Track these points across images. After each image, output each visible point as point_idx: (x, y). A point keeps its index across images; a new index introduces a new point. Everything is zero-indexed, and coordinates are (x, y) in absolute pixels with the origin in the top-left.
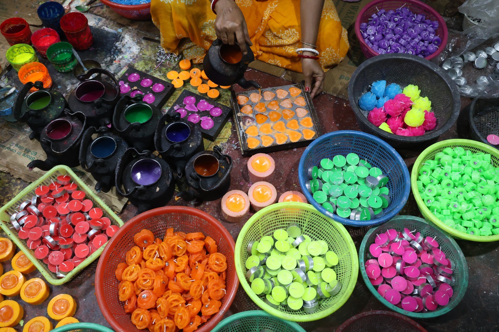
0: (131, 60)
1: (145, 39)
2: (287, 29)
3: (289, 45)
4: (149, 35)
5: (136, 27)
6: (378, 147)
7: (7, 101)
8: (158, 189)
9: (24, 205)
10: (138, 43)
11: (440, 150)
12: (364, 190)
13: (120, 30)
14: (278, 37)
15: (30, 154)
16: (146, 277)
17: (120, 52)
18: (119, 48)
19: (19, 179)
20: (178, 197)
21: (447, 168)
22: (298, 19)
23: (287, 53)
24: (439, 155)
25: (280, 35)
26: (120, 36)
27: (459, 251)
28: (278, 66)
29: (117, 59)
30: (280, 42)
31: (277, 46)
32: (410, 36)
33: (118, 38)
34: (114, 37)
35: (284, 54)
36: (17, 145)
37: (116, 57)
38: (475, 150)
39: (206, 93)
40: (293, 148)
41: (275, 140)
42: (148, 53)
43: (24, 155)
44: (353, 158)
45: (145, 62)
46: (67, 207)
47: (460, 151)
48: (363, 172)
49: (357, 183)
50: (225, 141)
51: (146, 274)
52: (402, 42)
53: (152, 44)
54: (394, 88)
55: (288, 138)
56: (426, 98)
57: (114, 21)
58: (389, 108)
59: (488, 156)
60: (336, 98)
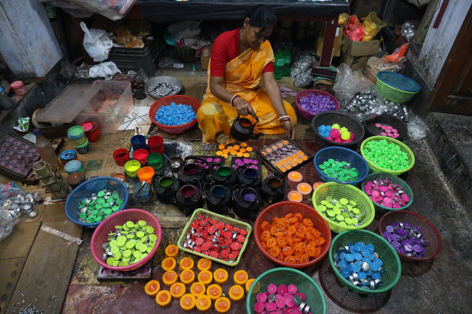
0: (191, 153)
1: (190, 141)
2: (268, 114)
3: (270, 122)
4: (192, 140)
5: (182, 137)
6: (341, 151)
7: (144, 189)
8: (258, 201)
9: (188, 237)
10: (189, 144)
11: (366, 144)
12: (346, 171)
13: (174, 141)
14: (264, 119)
15: (167, 214)
16: (281, 241)
17: (182, 151)
18: (179, 150)
19: (170, 228)
20: (270, 201)
21: (373, 150)
22: (272, 108)
23: (271, 126)
24: (367, 146)
25: (265, 118)
26: (177, 144)
27: (400, 179)
28: (268, 135)
29: (183, 155)
30: (266, 121)
31: (264, 124)
32: (323, 104)
33: (175, 145)
34: (173, 146)
35: (270, 127)
36: (157, 212)
37: (181, 154)
38: (378, 140)
39: (243, 156)
40: (300, 167)
41: (292, 165)
42: (198, 148)
43: (164, 216)
44: (331, 161)
45: (199, 152)
46: (213, 228)
47: (373, 142)
48: (341, 164)
49: (340, 170)
50: (266, 174)
51: (280, 239)
52: (321, 107)
53: (196, 143)
54: (328, 127)
55: (297, 162)
56: (344, 127)
57: (168, 138)
58: (333, 135)
59: (385, 140)
60: (304, 140)
